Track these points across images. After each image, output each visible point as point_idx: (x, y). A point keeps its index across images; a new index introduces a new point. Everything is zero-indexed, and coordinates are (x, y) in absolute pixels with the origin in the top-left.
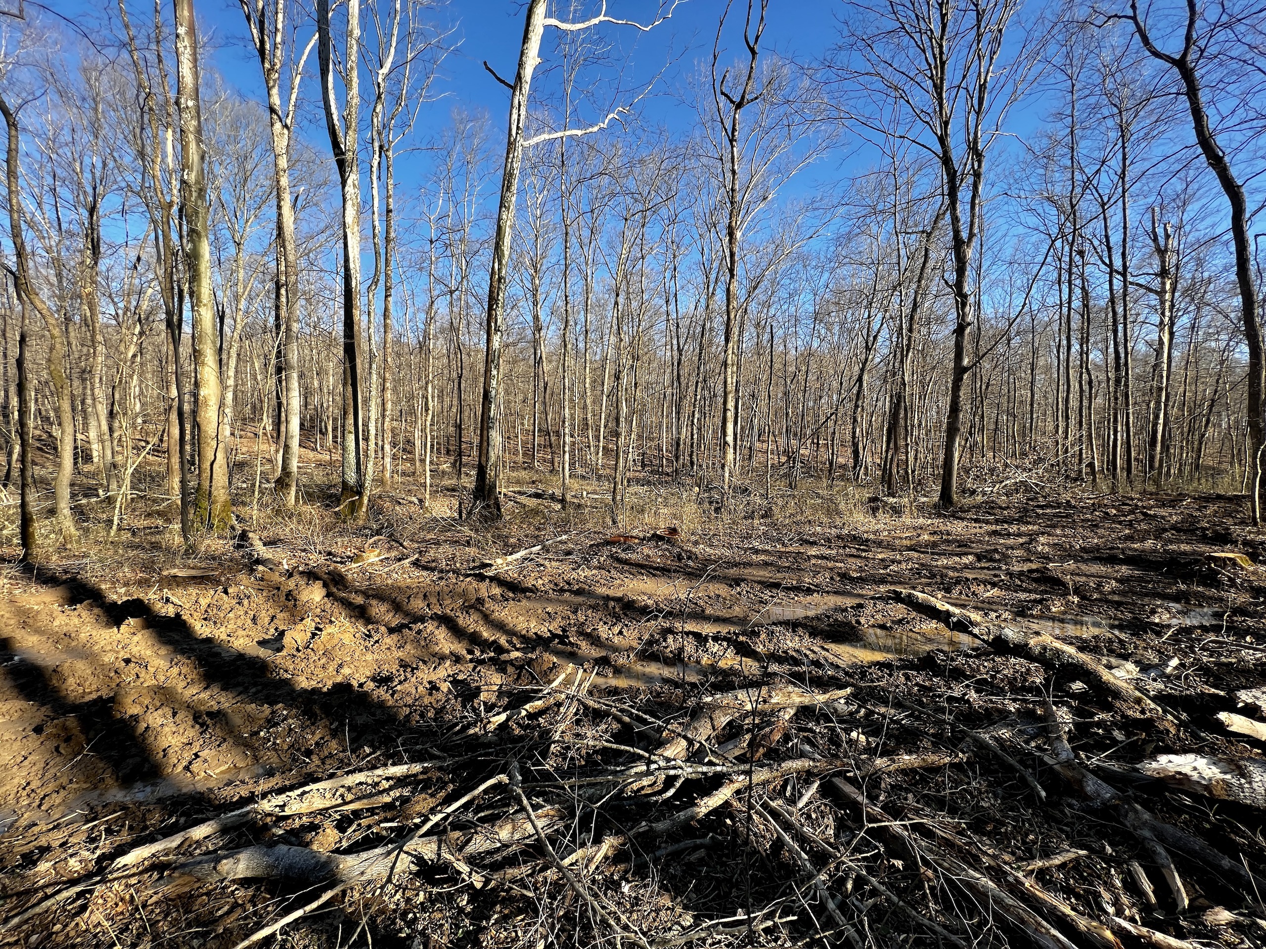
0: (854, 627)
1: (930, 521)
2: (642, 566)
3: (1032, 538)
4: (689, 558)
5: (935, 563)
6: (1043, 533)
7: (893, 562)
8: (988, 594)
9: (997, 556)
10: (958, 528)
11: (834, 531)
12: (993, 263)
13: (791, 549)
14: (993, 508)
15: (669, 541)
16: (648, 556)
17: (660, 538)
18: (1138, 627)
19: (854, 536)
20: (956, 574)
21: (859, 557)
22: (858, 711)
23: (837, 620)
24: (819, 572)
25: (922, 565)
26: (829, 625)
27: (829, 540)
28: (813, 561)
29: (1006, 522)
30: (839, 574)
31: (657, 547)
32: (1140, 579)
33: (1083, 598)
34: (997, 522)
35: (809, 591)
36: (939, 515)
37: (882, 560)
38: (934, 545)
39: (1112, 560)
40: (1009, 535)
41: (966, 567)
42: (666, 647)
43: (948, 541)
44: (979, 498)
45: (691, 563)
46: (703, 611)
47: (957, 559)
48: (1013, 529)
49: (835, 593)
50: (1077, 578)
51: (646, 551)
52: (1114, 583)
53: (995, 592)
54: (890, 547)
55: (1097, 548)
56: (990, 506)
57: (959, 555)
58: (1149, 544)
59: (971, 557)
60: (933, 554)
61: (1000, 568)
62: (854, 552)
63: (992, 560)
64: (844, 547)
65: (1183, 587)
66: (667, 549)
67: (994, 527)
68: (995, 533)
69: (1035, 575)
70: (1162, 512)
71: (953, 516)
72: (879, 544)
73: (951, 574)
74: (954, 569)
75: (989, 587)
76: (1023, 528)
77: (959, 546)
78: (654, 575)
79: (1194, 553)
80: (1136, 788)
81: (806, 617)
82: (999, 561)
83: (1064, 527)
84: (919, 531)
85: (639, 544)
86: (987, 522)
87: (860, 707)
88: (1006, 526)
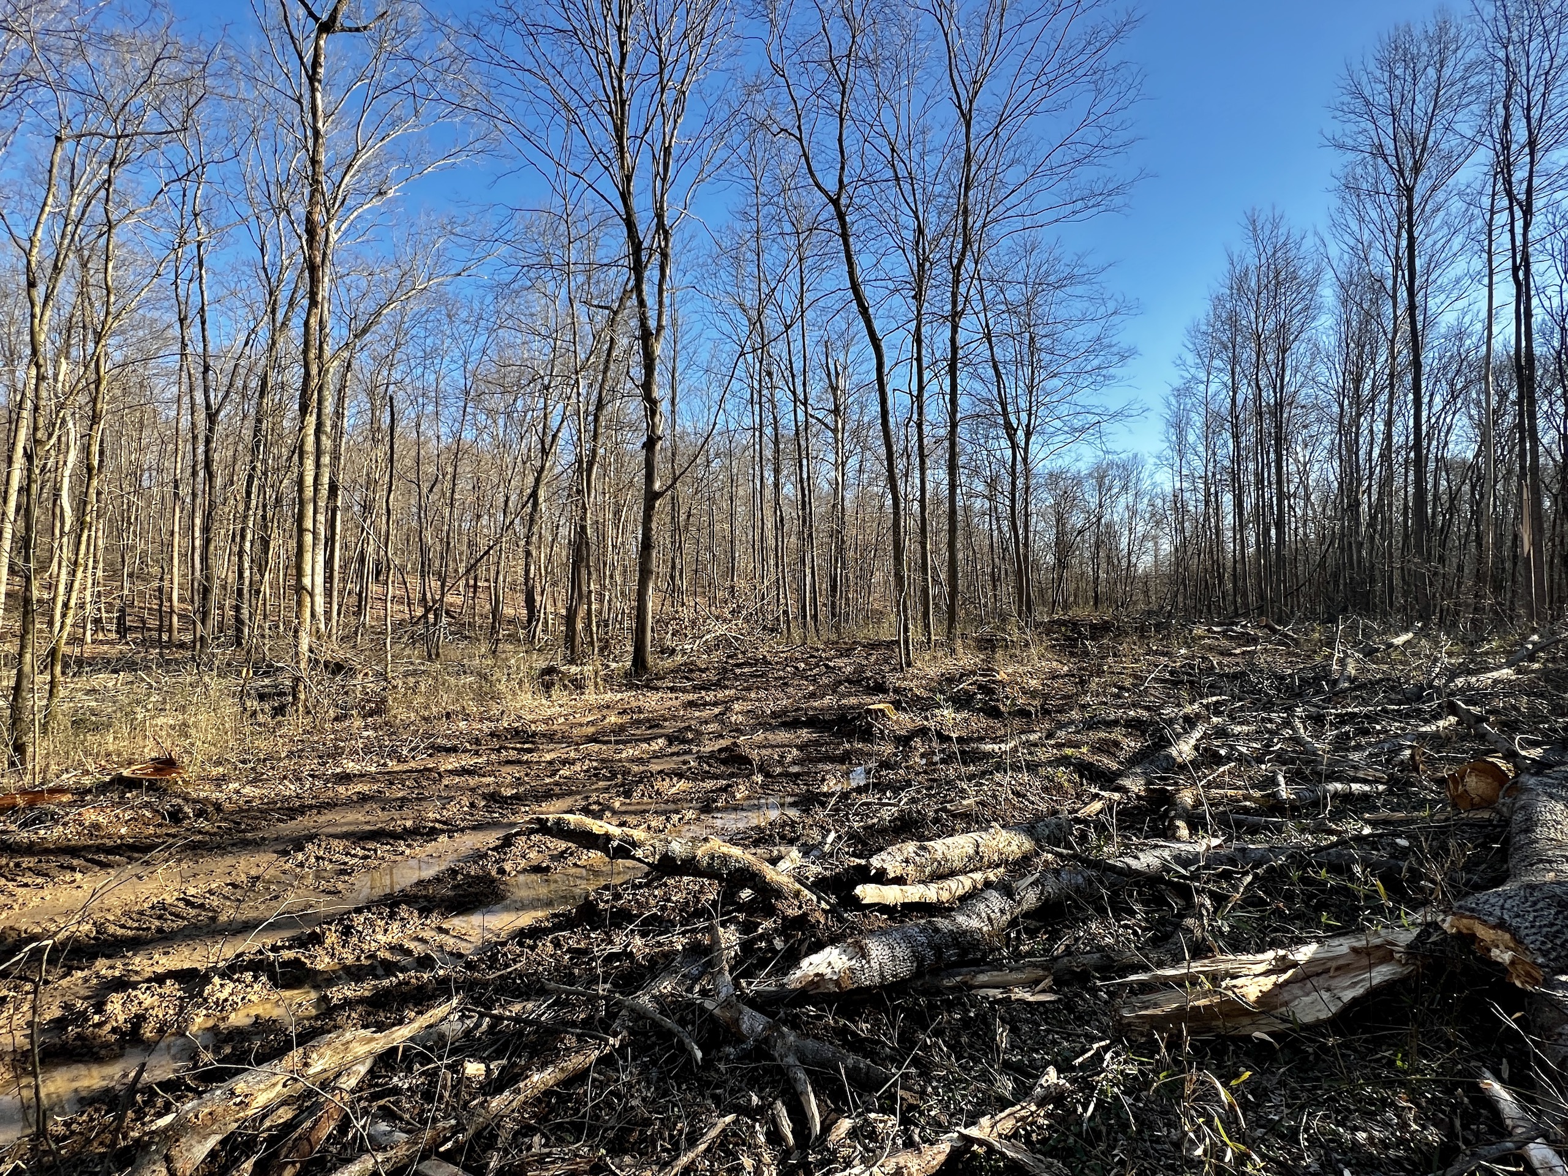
0: (493, 881)
1: (619, 696)
2: (73, 851)
3: (727, 704)
4: (199, 814)
5: (617, 757)
6: (738, 699)
7: (564, 762)
8: (674, 790)
9: (690, 736)
10: (652, 702)
11: (487, 726)
12: (688, 367)
13: (413, 764)
14: (691, 671)
15: (152, 787)
16: (96, 826)
17: (131, 784)
18: (808, 801)
19: (516, 729)
20: (642, 768)
21: (519, 762)
22: (478, 1025)
23: (468, 875)
24: (452, 798)
25: (603, 761)
26: (454, 887)
27: (478, 742)
28: (445, 782)
29: (703, 688)
30: (484, 796)
31: (122, 802)
32: (816, 743)
33: (767, 775)
34: (695, 689)
35: (432, 834)
36: (631, 686)
37: (551, 763)
38: (622, 728)
39: (793, 725)
40: (705, 704)
41: (656, 756)
42: (100, 1025)
43: (638, 722)
44: (679, 659)
45: (202, 824)
46: (213, 919)
47: (645, 746)
48: (710, 697)
49: (474, 828)
50: (764, 752)
51: (90, 816)
52: (795, 752)
53: (682, 785)
54: (566, 739)
55: (784, 712)
56: (689, 670)
57: (648, 740)
58: (827, 700)
59: (661, 741)
60: (617, 742)
61: (690, 752)
62: (513, 755)
63: (684, 741)
64: (499, 751)
65: (847, 746)
66: (147, 805)
67: (691, 697)
68: (691, 704)
69: (723, 755)
70: (840, 662)
71: (647, 686)
72: (550, 737)
73: (635, 769)
74: (640, 761)
75: (675, 780)
76: (720, 695)
77: (650, 728)
78: (103, 865)
79: (860, 706)
80: (787, 1006)
81: (420, 883)
82: (692, 741)
83: (758, 688)
84: (605, 712)
85: (71, 804)
86: (684, 690)
87: (482, 1016)
88: (703, 693)
